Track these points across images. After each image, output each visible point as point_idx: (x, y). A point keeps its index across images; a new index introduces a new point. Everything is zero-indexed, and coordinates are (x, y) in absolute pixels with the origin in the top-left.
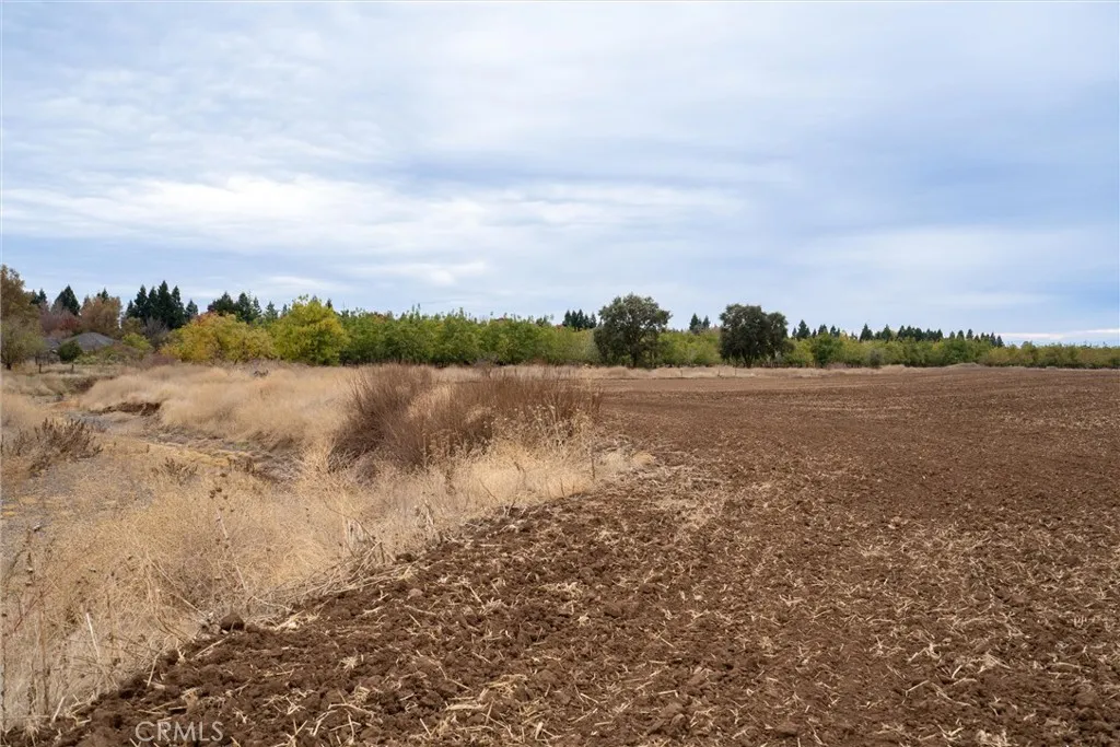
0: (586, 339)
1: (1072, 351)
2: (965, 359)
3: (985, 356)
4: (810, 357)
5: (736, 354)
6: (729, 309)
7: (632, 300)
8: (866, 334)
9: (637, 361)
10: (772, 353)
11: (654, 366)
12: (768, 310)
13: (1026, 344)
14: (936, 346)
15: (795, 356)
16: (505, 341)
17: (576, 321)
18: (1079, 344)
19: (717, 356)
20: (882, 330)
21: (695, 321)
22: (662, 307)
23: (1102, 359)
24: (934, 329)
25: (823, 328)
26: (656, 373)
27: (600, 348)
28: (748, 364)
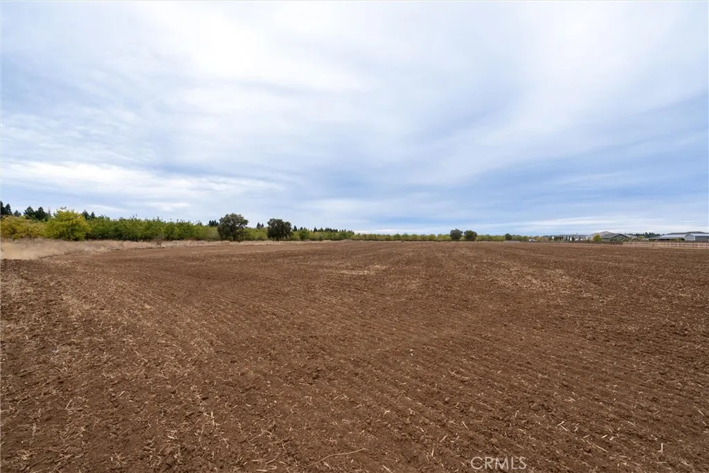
0: (215, 230)
1: (375, 235)
2: (345, 238)
3: (350, 237)
4: (299, 237)
5: (273, 236)
6: (271, 220)
7: (233, 216)
8: (315, 230)
9: (235, 239)
10: (286, 236)
11: (242, 240)
12: (285, 221)
14: (337, 234)
15: (293, 237)
16: (177, 230)
17: (212, 224)
19: (266, 237)
20: (320, 228)
21: (259, 225)
22: (245, 218)
25: (301, 228)
26: (242, 243)
27: (220, 234)
28: (278, 240)
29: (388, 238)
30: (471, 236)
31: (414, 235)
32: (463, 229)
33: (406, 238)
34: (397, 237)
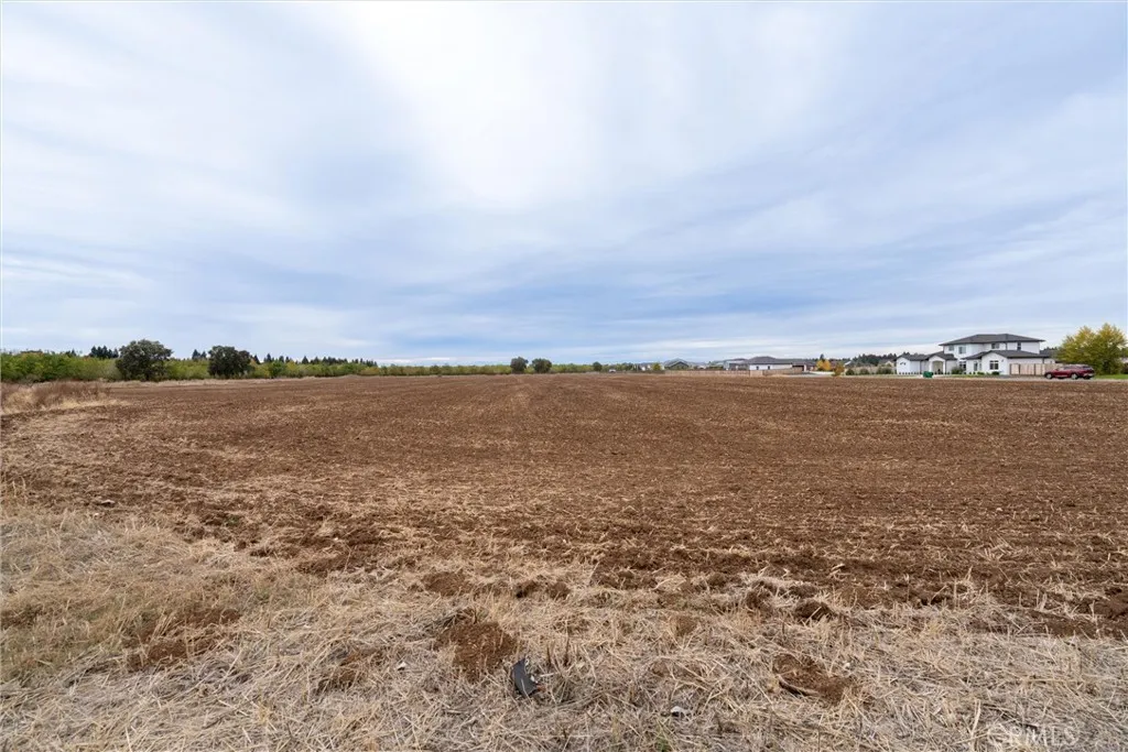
0: (110, 365)
1: (402, 369)
2: (354, 373)
3: (362, 372)
4: (268, 373)
5: (219, 373)
6: (214, 348)
7: (144, 343)
8: (305, 361)
9: (149, 377)
10: (242, 371)
11: (160, 380)
12: (239, 349)
13: (393, 365)
14: (339, 367)
15: (257, 373)
16: (40, 367)
17: (100, 353)
18: (405, 365)
19: (208, 374)
20: (314, 358)
21: (196, 353)
22: (166, 347)
23: (414, 372)
24: (342, 358)
25: (281, 358)
26: (161, 384)
27: (121, 370)
28: (227, 378)
29: (420, 372)
30: (542, 366)
31: (459, 367)
32: (530, 357)
33: (448, 371)
34: (435, 370)
